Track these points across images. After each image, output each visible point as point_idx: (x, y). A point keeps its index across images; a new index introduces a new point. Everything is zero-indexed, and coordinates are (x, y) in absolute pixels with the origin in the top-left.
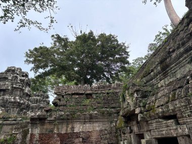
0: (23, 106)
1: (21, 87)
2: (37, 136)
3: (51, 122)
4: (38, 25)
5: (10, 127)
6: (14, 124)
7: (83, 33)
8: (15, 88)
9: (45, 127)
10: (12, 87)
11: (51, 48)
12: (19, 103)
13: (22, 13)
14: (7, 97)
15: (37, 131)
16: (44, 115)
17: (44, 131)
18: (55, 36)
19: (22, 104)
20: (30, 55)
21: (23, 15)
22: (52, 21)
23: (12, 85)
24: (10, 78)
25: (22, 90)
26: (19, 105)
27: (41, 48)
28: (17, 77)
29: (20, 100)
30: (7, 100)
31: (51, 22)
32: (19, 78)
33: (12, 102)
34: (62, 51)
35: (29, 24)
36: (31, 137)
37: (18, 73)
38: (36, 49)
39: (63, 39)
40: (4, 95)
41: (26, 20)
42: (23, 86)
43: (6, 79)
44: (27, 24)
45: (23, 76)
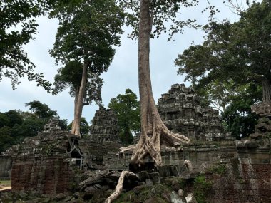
0: (199, 128)
1: (191, 107)
2: (251, 167)
3: (263, 151)
4: (192, 24)
5: (205, 154)
6: (208, 151)
7: (251, 3)
8: (185, 108)
9: (258, 156)
10: (183, 108)
11: (204, 44)
12: (194, 125)
13: (171, 17)
14: (180, 120)
15: (249, 161)
16: (254, 144)
17: (258, 162)
18: (210, 26)
19: (197, 126)
20: (181, 61)
21: (172, 18)
22: (213, 13)
23: (182, 105)
24: (177, 98)
25: (193, 110)
26: (195, 127)
27: (192, 48)
28: (184, 96)
29: (195, 122)
30: (182, 124)
31: (212, 15)
32: (186, 96)
33: (186, 125)
34: (221, 42)
35: (181, 26)
36: (243, 167)
37: (183, 90)
38: (186, 52)
39: (221, 27)
40: (176, 118)
41: (178, 23)
42: (193, 105)
43: (173, 99)
44: (179, 28)
45: (189, 93)
